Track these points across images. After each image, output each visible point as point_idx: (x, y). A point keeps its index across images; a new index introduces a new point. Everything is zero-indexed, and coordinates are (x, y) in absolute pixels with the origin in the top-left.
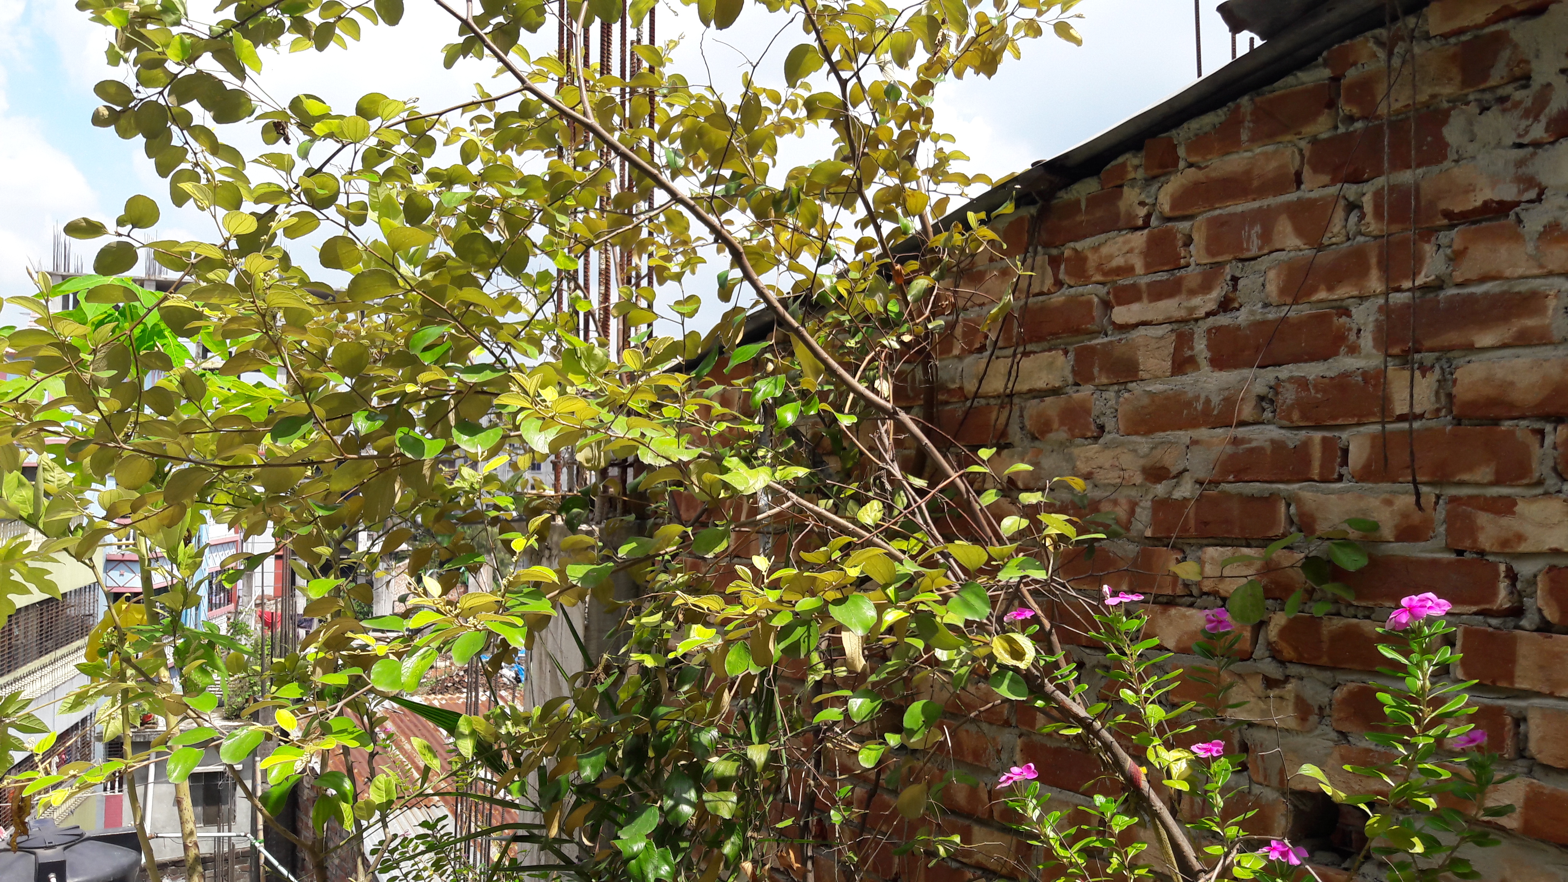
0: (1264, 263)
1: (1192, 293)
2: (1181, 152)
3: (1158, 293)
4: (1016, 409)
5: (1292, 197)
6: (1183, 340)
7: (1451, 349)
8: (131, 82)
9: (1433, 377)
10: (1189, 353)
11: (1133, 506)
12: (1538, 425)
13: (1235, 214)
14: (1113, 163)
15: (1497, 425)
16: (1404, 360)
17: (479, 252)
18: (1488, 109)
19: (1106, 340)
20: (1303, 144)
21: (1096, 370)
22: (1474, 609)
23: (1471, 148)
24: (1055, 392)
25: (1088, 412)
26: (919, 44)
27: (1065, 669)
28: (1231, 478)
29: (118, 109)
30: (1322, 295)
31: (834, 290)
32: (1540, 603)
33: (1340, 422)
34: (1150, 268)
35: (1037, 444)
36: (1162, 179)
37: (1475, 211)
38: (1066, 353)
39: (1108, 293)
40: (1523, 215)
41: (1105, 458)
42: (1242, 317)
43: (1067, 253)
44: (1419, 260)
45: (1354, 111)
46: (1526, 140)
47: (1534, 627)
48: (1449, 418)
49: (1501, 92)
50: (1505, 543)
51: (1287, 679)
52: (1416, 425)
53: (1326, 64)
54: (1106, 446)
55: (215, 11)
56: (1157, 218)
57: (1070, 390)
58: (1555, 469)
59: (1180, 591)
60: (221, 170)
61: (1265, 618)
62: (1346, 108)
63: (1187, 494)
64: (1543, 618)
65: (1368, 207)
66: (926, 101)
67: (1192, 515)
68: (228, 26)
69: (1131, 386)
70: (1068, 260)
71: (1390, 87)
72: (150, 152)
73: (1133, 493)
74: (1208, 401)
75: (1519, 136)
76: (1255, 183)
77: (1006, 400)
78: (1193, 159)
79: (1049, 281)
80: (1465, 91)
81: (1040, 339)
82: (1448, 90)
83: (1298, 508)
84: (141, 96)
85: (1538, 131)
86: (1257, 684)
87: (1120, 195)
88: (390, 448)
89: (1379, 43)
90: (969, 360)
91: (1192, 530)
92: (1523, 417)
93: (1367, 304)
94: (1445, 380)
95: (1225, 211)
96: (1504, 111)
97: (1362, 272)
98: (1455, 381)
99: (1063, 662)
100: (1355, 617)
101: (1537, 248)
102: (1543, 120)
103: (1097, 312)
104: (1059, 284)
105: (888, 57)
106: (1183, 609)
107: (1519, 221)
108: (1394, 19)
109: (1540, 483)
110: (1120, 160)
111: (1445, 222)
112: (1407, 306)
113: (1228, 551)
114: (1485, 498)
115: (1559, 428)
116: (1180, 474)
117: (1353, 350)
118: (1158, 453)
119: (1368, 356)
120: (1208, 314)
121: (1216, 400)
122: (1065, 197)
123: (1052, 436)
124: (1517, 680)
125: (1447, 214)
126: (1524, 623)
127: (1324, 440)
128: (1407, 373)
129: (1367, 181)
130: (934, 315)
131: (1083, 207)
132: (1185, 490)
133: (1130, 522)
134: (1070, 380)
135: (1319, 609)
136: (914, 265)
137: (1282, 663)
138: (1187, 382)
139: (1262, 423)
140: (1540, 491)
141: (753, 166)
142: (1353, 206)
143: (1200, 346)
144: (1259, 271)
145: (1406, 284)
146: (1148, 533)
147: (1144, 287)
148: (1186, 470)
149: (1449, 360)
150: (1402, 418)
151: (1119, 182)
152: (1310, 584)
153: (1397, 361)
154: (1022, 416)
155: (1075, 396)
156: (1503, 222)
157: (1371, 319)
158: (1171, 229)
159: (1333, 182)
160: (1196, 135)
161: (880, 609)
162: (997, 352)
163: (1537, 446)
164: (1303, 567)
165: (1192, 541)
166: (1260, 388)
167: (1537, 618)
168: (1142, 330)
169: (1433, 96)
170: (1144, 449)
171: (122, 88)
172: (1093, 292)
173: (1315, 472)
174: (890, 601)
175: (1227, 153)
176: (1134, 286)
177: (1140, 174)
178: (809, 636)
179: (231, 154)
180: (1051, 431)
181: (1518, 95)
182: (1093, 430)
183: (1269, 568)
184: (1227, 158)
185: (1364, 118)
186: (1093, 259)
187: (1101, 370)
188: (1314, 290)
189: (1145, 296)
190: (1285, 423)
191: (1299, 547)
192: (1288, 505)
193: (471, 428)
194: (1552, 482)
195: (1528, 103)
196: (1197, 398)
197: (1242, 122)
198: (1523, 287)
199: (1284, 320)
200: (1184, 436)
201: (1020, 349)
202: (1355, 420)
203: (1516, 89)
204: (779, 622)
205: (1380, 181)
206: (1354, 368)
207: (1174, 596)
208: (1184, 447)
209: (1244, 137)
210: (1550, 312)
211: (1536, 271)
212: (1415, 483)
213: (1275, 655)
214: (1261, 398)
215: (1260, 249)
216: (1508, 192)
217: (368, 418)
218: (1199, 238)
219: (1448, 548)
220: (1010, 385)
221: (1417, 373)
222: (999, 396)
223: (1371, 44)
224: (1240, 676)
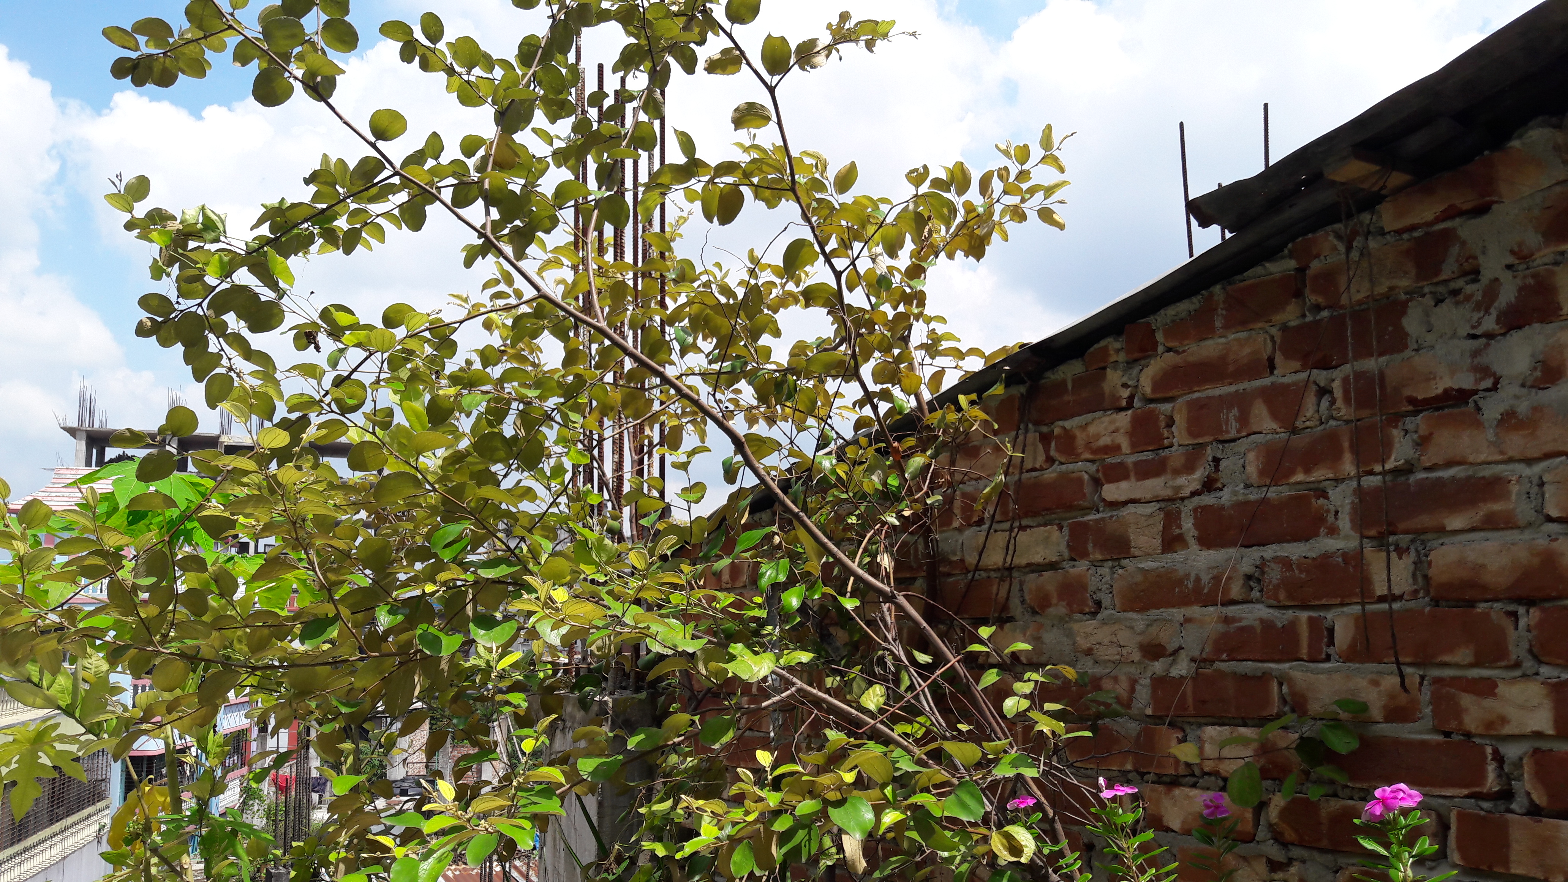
0: (1242, 445)
1: (1177, 472)
2: (1160, 337)
3: (1145, 472)
4: (1016, 583)
5: (1267, 381)
6: (1171, 519)
7: (1424, 531)
8: (173, 295)
9: (1409, 560)
10: (1178, 531)
11: (1133, 683)
12: (1511, 608)
13: (1213, 397)
14: (1096, 346)
15: (1473, 607)
16: (1381, 541)
17: (497, 449)
18: (1442, 301)
19: (1098, 516)
20: (1274, 331)
21: (1090, 546)
22: (1465, 792)
23: (1430, 338)
24: (1052, 566)
25: (1084, 587)
26: (908, 238)
27: (1070, 857)
28: (1224, 656)
29: (160, 319)
30: (1300, 477)
31: (833, 471)
32: (1528, 786)
33: (1324, 602)
34: (1136, 448)
35: (1038, 618)
36: (1143, 362)
37: (1437, 398)
38: (1061, 528)
39: (1098, 471)
40: (1481, 403)
41: (1103, 635)
42: (1226, 497)
43: (1057, 431)
44: (1387, 445)
45: (1320, 300)
46: (1478, 332)
47: (1524, 811)
48: (1427, 599)
49: (1453, 285)
50: (1489, 725)
51: (1290, 862)
52: (1396, 606)
53: (1291, 256)
54: (1104, 622)
55: (252, 229)
56: (1140, 400)
57: (1066, 565)
58: (1530, 651)
59: (1182, 770)
60: (253, 374)
61: (1264, 798)
62: (1312, 298)
63: (1184, 672)
64: (1532, 801)
65: (1338, 393)
66: (918, 285)
67: (1189, 692)
68: (264, 242)
69: (1124, 562)
70: (1058, 437)
71: (1350, 281)
72: (188, 359)
73: (1132, 670)
74: (1198, 579)
75: (1473, 327)
76: (1231, 368)
77: (1006, 573)
78: (1170, 344)
79: (1041, 458)
80: (1421, 284)
81: (1035, 514)
82: (1404, 283)
83: (1290, 687)
84: (181, 307)
85: (1490, 323)
86: (1261, 867)
87: (1103, 377)
88: (409, 643)
89: (1339, 237)
90: (969, 532)
91: (1191, 708)
92: (1497, 600)
93: (1342, 487)
94: (1421, 562)
95: (1203, 394)
96: (1457, 303)
97: (1337, 456)
98: (1430, 563)
99: (1067, 851)
100: (1352, 798)
101: (1496, 435)
102: (1494, 312)
103: (1088, 489)
104: (1050, 460)
105: (879, 249)
106: (1186, 790)
107: (1478, 409)
108: (1349, 216)
109: (1517, 665)
110: (1103, 343)
111: (1411, 408)
112: (1377, 490)
113: (1225, 731)
114: (1466, 678)
115: (1532, 611)
116: (1176, 652)
117: (1333, 531)
118: (1153, 630)
119: (1347, 537)
120: (1193, 494)
121: (1205, 578)
122: (1052, 377)
123: (1052, 611)
124: (1512, 865)
125: (1412, 401)
126: (1514, 806)
127: (1310, 619)
128: (1384, 554)
129: (1336, 367)
130: (932, 489)
131: (1070, 387)
132: (1182, 668)
133: (1130, 700)
134: (1066, 554)
135: (1314, 793)
136: (911, 441)
137: (1284, 845)
138: (1176, 559)
139: (1251, 602)
140: (1517, 673)
141: (756, 351)
142: (1324, 391)
143: (1188, 525)
144: (1239, 453)
145: (1378, 468)
146: (1149, 711)
147: (1131, 466)
148: (1181, 648)
149: (1423, 543)
150: (1382, 599)
151: (1102, 365)
152: (1304, 766)
153: (1375, 543)
154: (1021, 590)
155: (1071, 571)
156: (1463, 409)
157: (1347, 501)
158: (1153, 411)
159: (1304, 369)
160: (1173, 321)
161: (878, 810)
162: (995, 526)
163: (1512, 628)
164: (1298, 748)
165: (1191, 720)
166: (1246, 567)
167: (1525, 801)
168: (1131, 508)
169: (1391, 289)
170: (1140, 626)
171: (164, 300)
172: (1083, 469)
173: (1304, 652)
174: (888, 801)
175: (1204, 339)
176: (1121, 464)
177: (1122, 357)
178: (810, 840)
179: (263, 359)
180: (1049, 605)
181: (1469, 289)
182: (1090, 606)
183: (1265, 749)
184: (1202, 344)
185: (1329, 307)
186: (1081, 438)
187: (1095, 546)
188: (1292, 472)
189: (1132, 474)
190: (1273, 602)
191: (1293, 727)
192: (1281, 684)
193: (487, 622)
194: (1529, 664)
195: (1478, 296)
196: (1188, 576)
197: (1216, 309)
198: (1487, 472)
199: (1264, 501)
200: (1177, 614)
201: (1017, 524)
202: (1338, 601)
203: (1467, 283)
204: (781, 825)
205: (1347, 369)
206: (1333, 549)
207: (1177, 776)
208: (1177, 625)
209: (1218, 324)
210: (1514, 497)
211: (1499, 458)
212: (1398, 663)
213: (1278, 838)
214: (1249, 577)
215: (1238, 431)
216: (1466, 381)
217: (390, 612)
218: (1180, 420)
219: (1436, 730)
220: (1009, 559)
221: (1394, 555)
222: (997, 570)
223: (1331, 238)
224: (1245, 859)
